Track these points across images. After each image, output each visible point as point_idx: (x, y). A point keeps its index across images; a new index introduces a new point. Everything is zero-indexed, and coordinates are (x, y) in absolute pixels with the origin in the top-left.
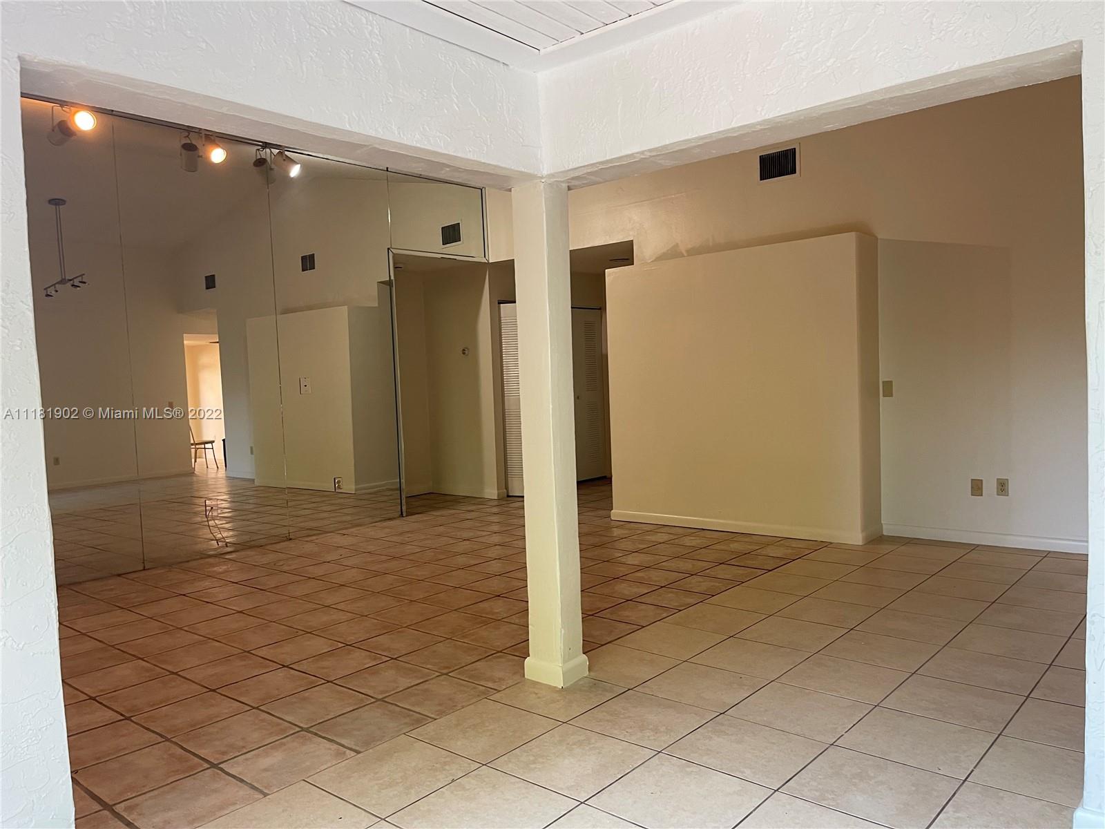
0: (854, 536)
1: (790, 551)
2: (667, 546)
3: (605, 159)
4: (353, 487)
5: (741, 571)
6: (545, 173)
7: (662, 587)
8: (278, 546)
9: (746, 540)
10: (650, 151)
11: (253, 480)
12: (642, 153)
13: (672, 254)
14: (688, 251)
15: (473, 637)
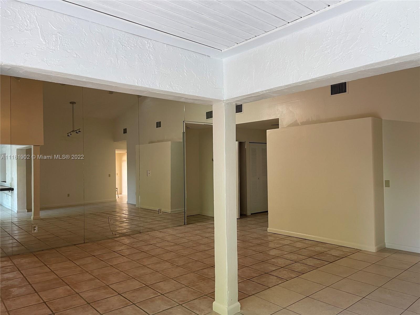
0: (372, 248)
1: (342, 253)
3: (247, 94)
4: (170, 211)
5: (318, 262)
6: (225, 99)
7: (282, 267)
8: (135, 236)
10: (266, 91)
12: (263, 91)
13: (295, 124)
14: (300, 123)
15: (197, 287)
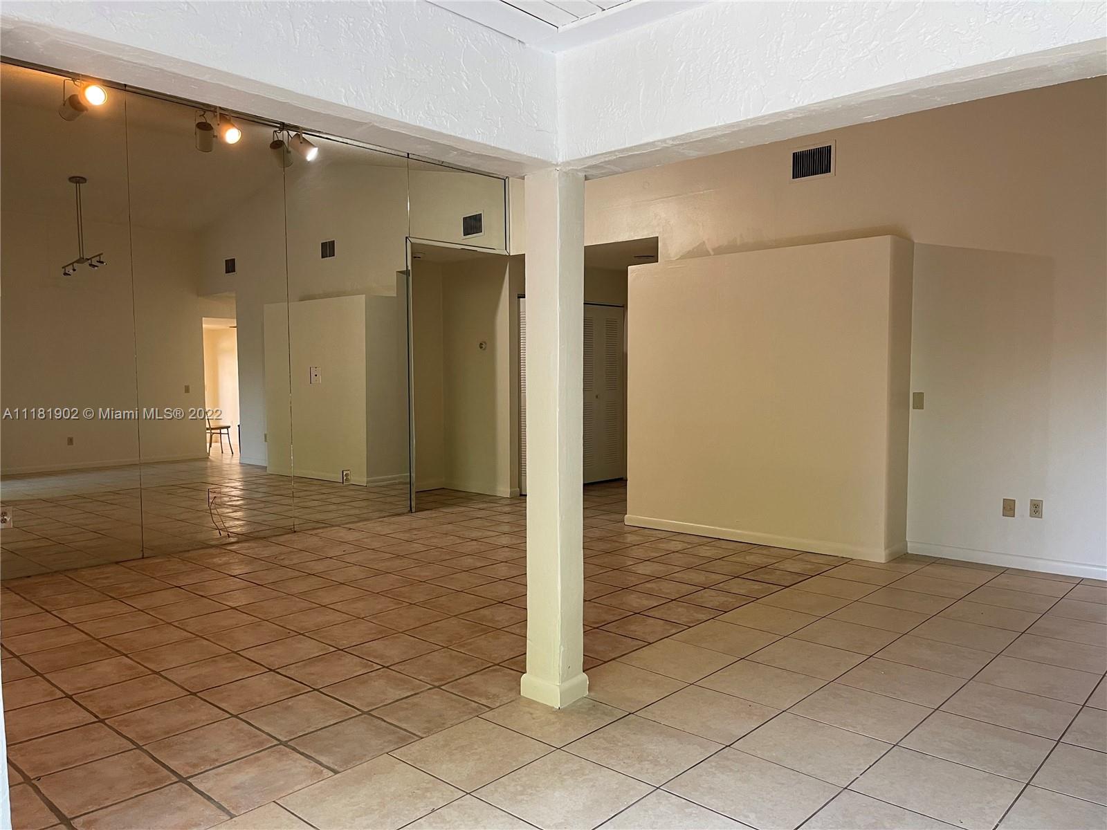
0: (877, 554)
1: (809, 567)
2: (681, 555)
3: (623, 147)
4: (365, 479)
5: (756, 586)
6: (560, 160)
7: (673, 600)
8: (282, 539)
9: (765, 552)
10: (674, 139)
11: (265, 468)
12: (664, 141)
13: (698, 253)
14: (714, 250)
15: (469, 647)
